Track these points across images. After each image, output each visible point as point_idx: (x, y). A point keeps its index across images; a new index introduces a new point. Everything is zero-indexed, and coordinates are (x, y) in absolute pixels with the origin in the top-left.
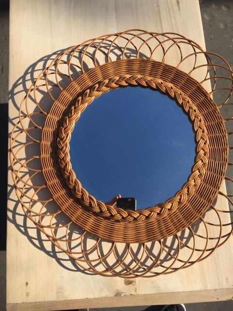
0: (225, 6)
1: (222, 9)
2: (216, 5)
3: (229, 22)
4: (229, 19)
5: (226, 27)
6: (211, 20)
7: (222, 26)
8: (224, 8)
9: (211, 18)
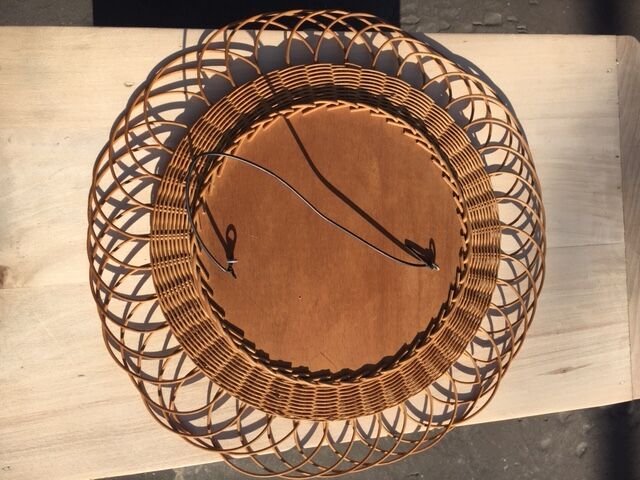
0: (586, 449)
1: (579, 443)
2: (588, 432)
3: (553, 456)
4: (560, 456)
5: (543, 450)
6: (559, 421)
7: (545, 442)
8: (582, 446)
9: (562, 421)
